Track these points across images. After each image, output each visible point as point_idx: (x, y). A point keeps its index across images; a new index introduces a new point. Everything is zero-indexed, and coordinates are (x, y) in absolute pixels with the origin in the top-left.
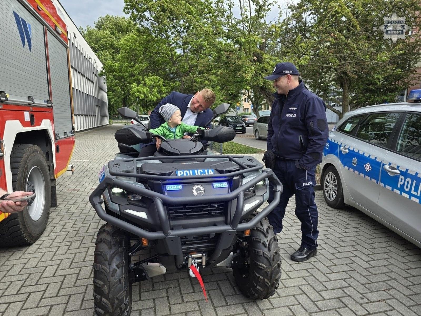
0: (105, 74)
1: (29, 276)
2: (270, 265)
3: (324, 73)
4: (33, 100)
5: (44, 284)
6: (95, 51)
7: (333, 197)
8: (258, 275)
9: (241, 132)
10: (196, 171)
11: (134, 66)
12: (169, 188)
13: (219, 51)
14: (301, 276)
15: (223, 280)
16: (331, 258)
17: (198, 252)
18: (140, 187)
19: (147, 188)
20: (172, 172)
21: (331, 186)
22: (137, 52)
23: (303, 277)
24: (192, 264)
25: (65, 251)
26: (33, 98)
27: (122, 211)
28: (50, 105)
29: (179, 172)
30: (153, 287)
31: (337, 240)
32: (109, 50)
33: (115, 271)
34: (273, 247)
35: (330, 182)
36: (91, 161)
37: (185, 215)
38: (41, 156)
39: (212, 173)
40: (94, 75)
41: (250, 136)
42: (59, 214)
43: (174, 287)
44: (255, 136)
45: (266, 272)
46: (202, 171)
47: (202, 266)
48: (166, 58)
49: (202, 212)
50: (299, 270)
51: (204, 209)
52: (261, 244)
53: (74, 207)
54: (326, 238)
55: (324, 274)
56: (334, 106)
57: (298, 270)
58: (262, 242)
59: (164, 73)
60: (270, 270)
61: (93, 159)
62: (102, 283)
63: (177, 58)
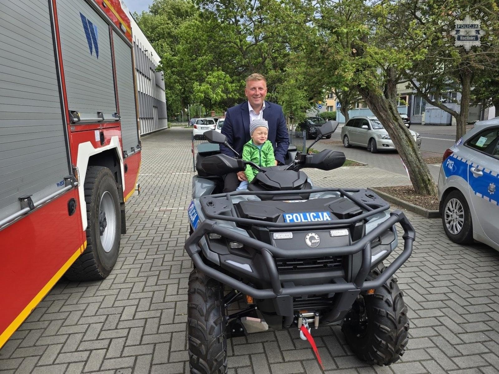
0: (163, 69)
1: (107, 318)
2: (396, 328)
3: (437, 64)
4: (102, 117)
5: (124, 328)
6: (151, 40)
7: (457, 230)
8: (380, 340)
9: (325, 138)
10: (308, 214)
11: (196, 59)
12: (277, 236)
13: (313, 44)
14: (426, 335)
15: (328, 336)
16: (463, 313)
17: (309, 311)
18: (243, 234)
19: (251, 236)
20: (278, 216)
21: (455, 216)
22: (200, 42)
23: (428, 337)
24: (303, 325)
25: (142, 288)
26: (102, 114)
27: (222, 261)
28: (118, 119)
29: (287, 216)
30: (247, 340)
31: (468, 288)
32: (167, 40)
33: (212, 328)
34: (398, 306)
35: (453, 211)
36: (154, 175)
37: (295, 268)
38: (111, 179)
39: (329, 219)
40: (150, 71)
41: (337, 142)
42: (129, 242)
43: (270, 342)
44: (344, 143)
45: (390, 336)
46: (315, 215)
47: (314, 327)
48: (235, 48)
49: (315, 264)
50: (423, 327)
51: (318, 261)
52: (384, 302)
53: (144, 234)
54: (453, 284)
55: (455, 334)
56: (444, 102)
57: (421, 327)
58: (384, 299)
59: (231, 66)
60: (395, 334)
61: (156, 172)
62: (199, 342)
63: (248, 48)
